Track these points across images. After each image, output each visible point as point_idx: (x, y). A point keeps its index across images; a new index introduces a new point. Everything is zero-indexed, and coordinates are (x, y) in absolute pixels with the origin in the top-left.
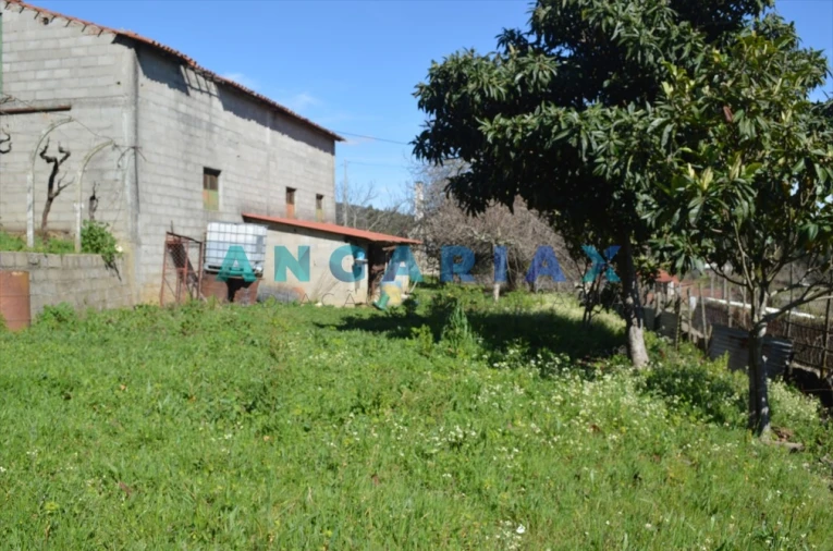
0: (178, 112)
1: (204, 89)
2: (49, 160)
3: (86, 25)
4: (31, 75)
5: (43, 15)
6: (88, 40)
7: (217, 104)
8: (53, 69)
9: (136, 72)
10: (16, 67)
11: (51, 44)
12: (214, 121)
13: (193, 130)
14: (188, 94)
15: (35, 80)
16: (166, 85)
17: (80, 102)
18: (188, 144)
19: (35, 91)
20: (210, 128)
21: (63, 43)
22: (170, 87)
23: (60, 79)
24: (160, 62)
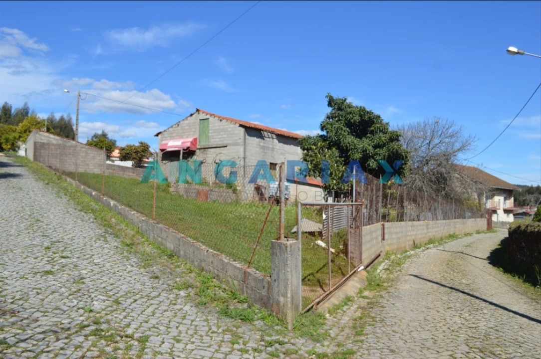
0: (260, 145)
1: (270, 136)
2: (217, 163)
3: (232, 121)
4: (216, 137)
5: (220, 119)
6: (232, 126)
7: (276, 141)
8: (222, 135)
9: (245, 135)
10: (213, 134)
11: (222, 127)
12: (274, 147)
13: (265, 151)
14: (264, 139)
15: (217, 138)
16: (255, 138)
17: (229, 144)
18: (264, 155)
19: (217, 141)
20: (273, 149)
21: (226, 127)
22: (257, 138)
23: (224, 138)
24: (254, 131)
